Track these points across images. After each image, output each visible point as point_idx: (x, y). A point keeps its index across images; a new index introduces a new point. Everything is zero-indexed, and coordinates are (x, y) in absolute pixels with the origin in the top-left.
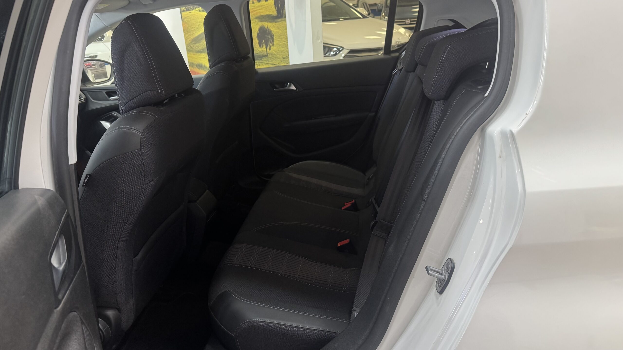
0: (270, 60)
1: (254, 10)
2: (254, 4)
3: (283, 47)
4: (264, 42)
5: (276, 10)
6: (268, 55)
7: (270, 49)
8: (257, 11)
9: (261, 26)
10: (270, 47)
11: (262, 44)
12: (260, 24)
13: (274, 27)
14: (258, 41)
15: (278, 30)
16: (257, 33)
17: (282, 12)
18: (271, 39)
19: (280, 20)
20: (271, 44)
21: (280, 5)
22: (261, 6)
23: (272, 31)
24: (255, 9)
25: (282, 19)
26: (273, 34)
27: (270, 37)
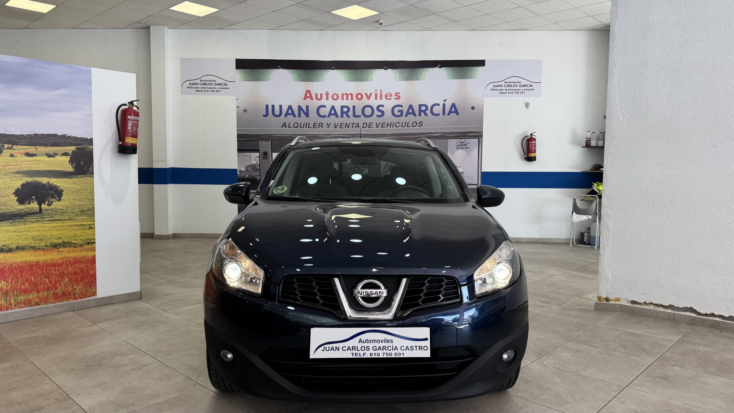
0: (47, 216)
1: (11, 163)
2: (13, 158)
3: (82, 201)
4: (33, 199)
5: (73, 167)
6: (43, 211)
7: (49, 205)
8: (20, 166)
9: (28, 181)
10: (50, 202)
11: (28, 201)
12: (30, 179)
13: (66, 182)
14: (17, 198)
15: (75, 185)
16: (16, 188)
17: (86, 169)
18: (56, 194)
19: (80, 176)
20: (52, 200)
21: (82, 163)
22: (36, 161)
23: (59, 186)
24: (18, 164)
25: (86, 176)
26: (62, 189)
27: (52, 193)
